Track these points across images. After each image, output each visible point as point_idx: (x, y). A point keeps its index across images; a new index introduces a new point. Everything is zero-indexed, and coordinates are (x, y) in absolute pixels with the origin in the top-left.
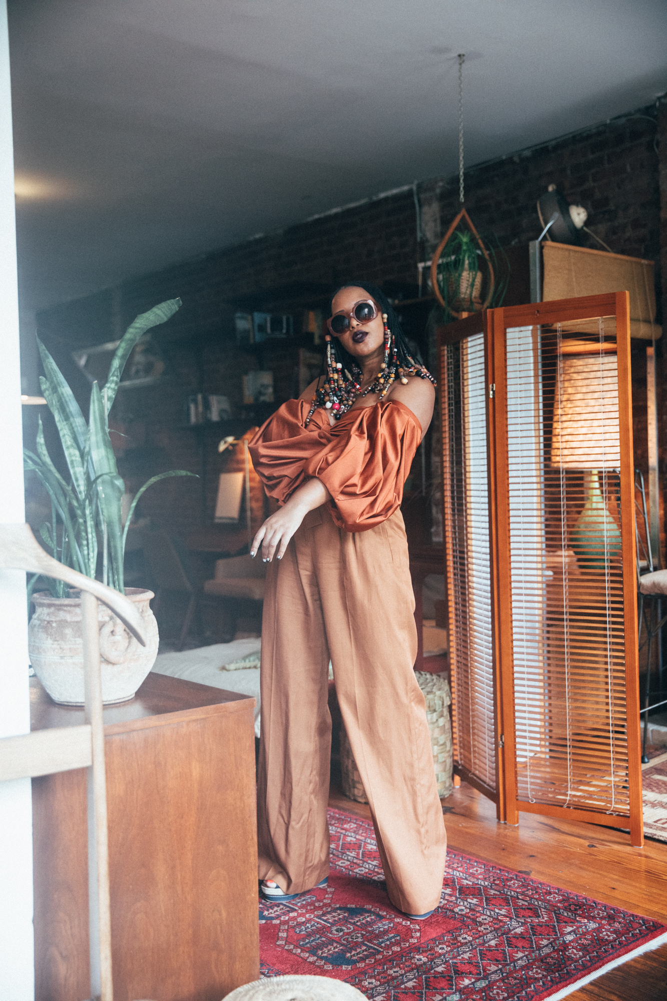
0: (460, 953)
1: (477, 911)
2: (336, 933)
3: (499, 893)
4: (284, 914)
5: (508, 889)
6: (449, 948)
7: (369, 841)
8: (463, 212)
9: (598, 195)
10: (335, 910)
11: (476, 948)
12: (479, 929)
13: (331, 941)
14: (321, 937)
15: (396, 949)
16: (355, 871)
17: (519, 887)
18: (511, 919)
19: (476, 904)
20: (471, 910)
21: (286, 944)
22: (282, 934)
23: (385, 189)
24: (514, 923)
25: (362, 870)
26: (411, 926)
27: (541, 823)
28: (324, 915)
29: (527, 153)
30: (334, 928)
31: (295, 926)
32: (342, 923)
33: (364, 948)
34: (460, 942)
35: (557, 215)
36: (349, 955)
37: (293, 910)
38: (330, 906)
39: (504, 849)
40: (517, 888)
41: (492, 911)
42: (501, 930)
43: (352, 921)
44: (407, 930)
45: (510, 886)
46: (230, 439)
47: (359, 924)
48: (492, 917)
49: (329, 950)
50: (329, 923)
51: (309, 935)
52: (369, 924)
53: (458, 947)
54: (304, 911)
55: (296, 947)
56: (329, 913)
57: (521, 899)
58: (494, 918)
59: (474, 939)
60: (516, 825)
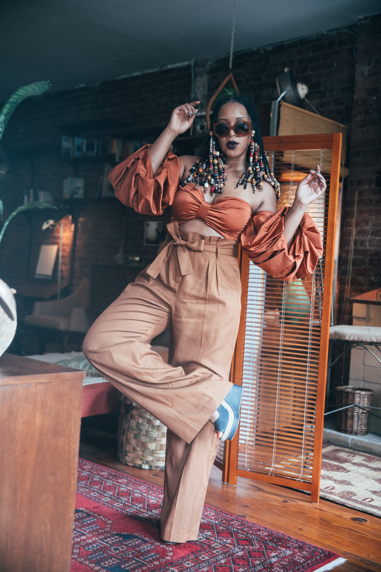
0: (201, 567)
1: (211, 540)
2: (114, 551)
3: (225, 529)
4: (77, 537)
5: (232, 527)
6: (193, 564)
7: (136, 491)
8: (231, 75)
9: (314, 80)
10: (113, 535)
11: (212, 564)
12: (213, 552)
13: (111, 557)
14: (103, 553)
15: (156, 563)
16: (127, 510)
17: (239, 525)
18: (234, 546)
19: (210, 536)
20: (207, 539)
21: (78, 557)
22: (76, 550)
23: (172, 63)
24: (237, 549)
25: (132, 510)
26: (166, 548)
27: (251, 485)
28: (105, 538)
29: (270, 48)
30: (113, 548)
31: (85, 545)
32: (118, 544)
33: (134, 562)
34: (200, 560)
35: (289, 88)
36: (123, 566)
37: (83, 535)
38: (109, 533)
39: (227, 501)
40: (238, 526)
41: (221, 540)
42: (228, 553)
43: (125, 543)
44: (163, 550)
45: (233, 525)
46: (51, 222)
47: (130, 545)
48: (222, 544)
49: (109, 563)
50: (109, 544)
51: (95, 552)
52: (138, 546)
53: (199, 563)
54: (91, 535)
55: (85, 560)
56: (109, 537)
57: (240, 533)
58: (223, 545)
59: (210, 558)
60: (235, 486)
